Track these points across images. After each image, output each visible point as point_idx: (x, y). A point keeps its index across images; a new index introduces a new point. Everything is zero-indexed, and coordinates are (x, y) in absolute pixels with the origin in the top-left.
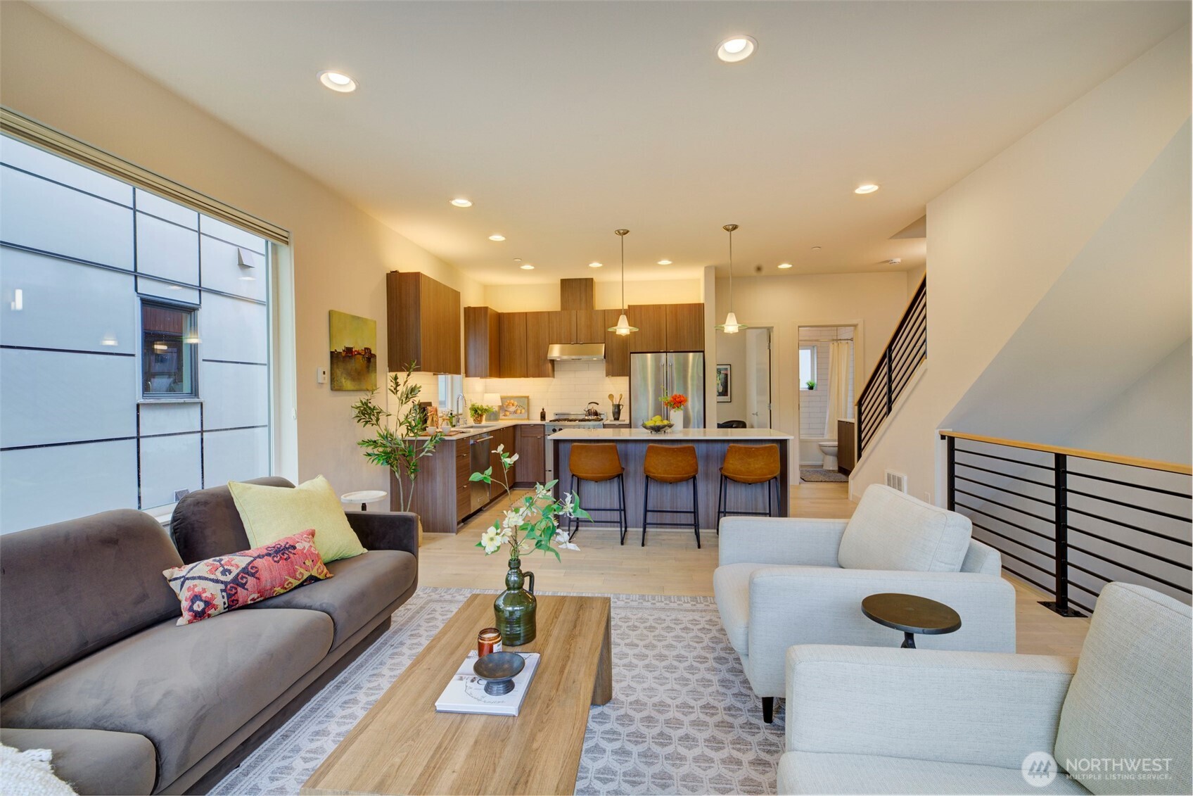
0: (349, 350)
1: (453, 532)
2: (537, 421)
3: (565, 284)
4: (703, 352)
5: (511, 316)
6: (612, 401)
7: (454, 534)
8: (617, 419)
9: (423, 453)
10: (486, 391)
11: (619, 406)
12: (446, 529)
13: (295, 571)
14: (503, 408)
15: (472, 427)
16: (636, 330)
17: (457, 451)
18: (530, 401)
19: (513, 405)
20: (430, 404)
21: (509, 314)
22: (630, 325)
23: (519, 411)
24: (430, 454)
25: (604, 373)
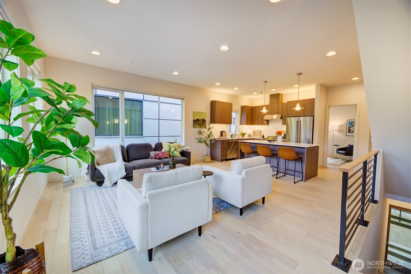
0: (198, 119)
4: (314, 116)
5: (255, 107)
10: (248, 129)
11: (285, 134)
13: (164, 155)
14: (254, 134)
16: (268, 111)
17: (221, 143)
18: (262, 132)
19: (257, 133)
20: (224, 132)
22: (266, 110)
23: (258, 135)
24: (213, 143)
25: (281, 124)
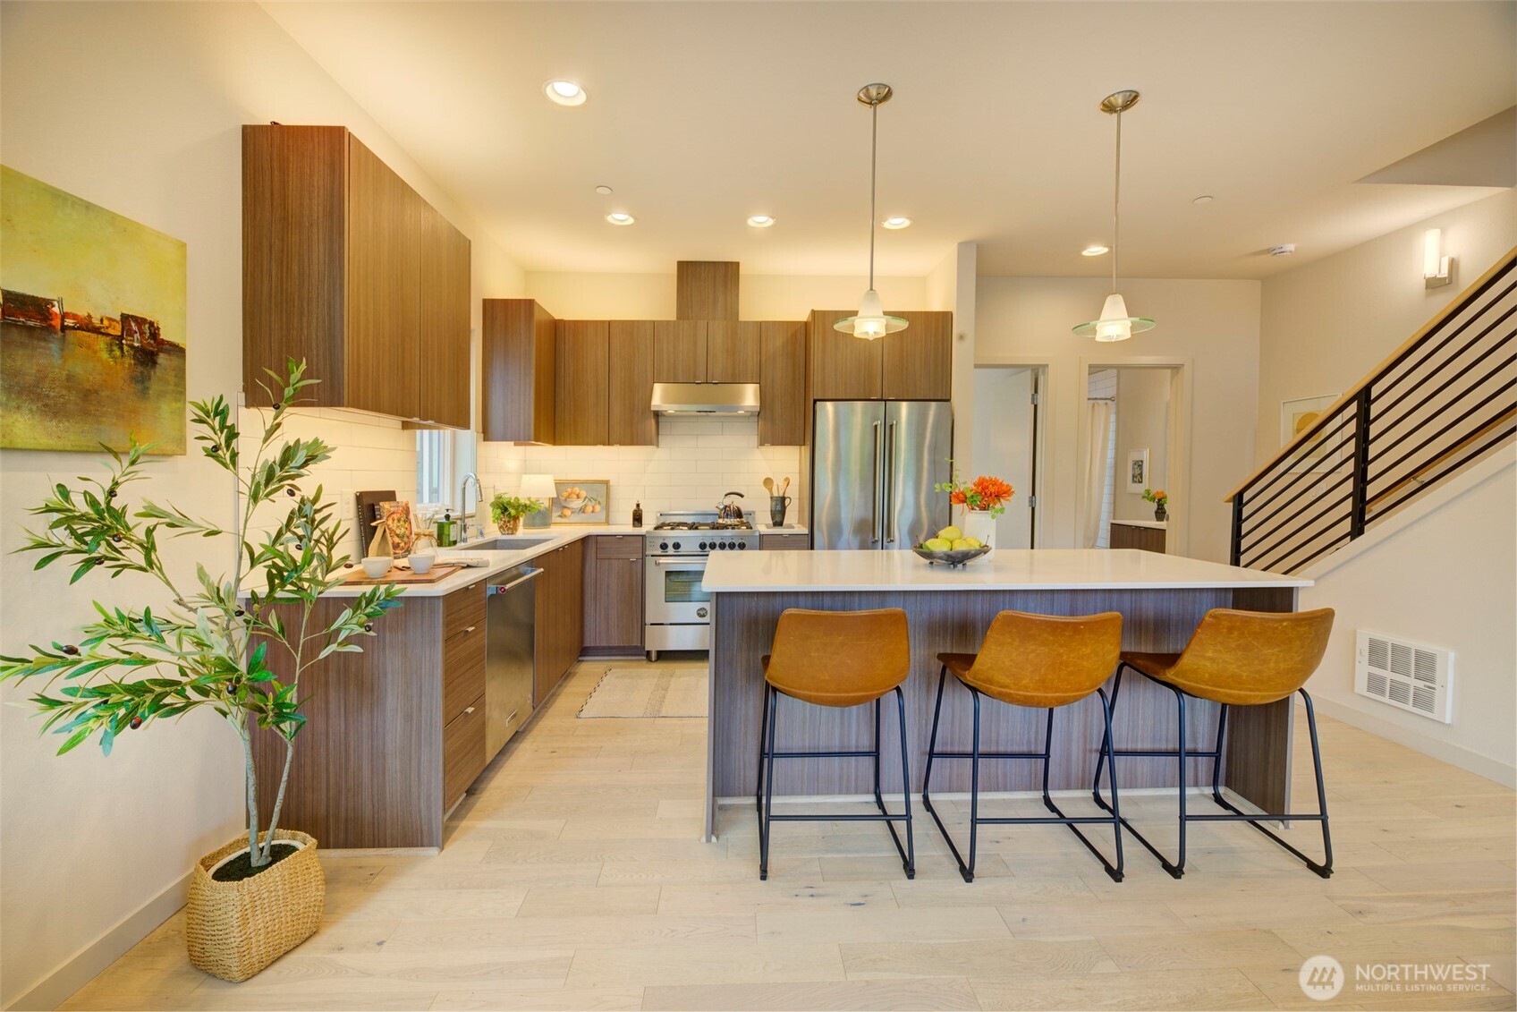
1: (431, 845)
2: (627, 528)
3: (688, 270)
4: (949, 402)
5: (579, 326)
6: (771, 490)
7: (433, 851)
8: (778, 524)
9: (333, 647)
10: (526, 469)
11: (783, 499)
12: (412, 837)
14: (558, 503)
15: (494, 545)
17: (447, 624)
18: (613, 490)
19: (578, 497)
20: (390, 496)
21: (575, 323)
23: (589, 509)
24: (353, 650)
25: (754, 440)
